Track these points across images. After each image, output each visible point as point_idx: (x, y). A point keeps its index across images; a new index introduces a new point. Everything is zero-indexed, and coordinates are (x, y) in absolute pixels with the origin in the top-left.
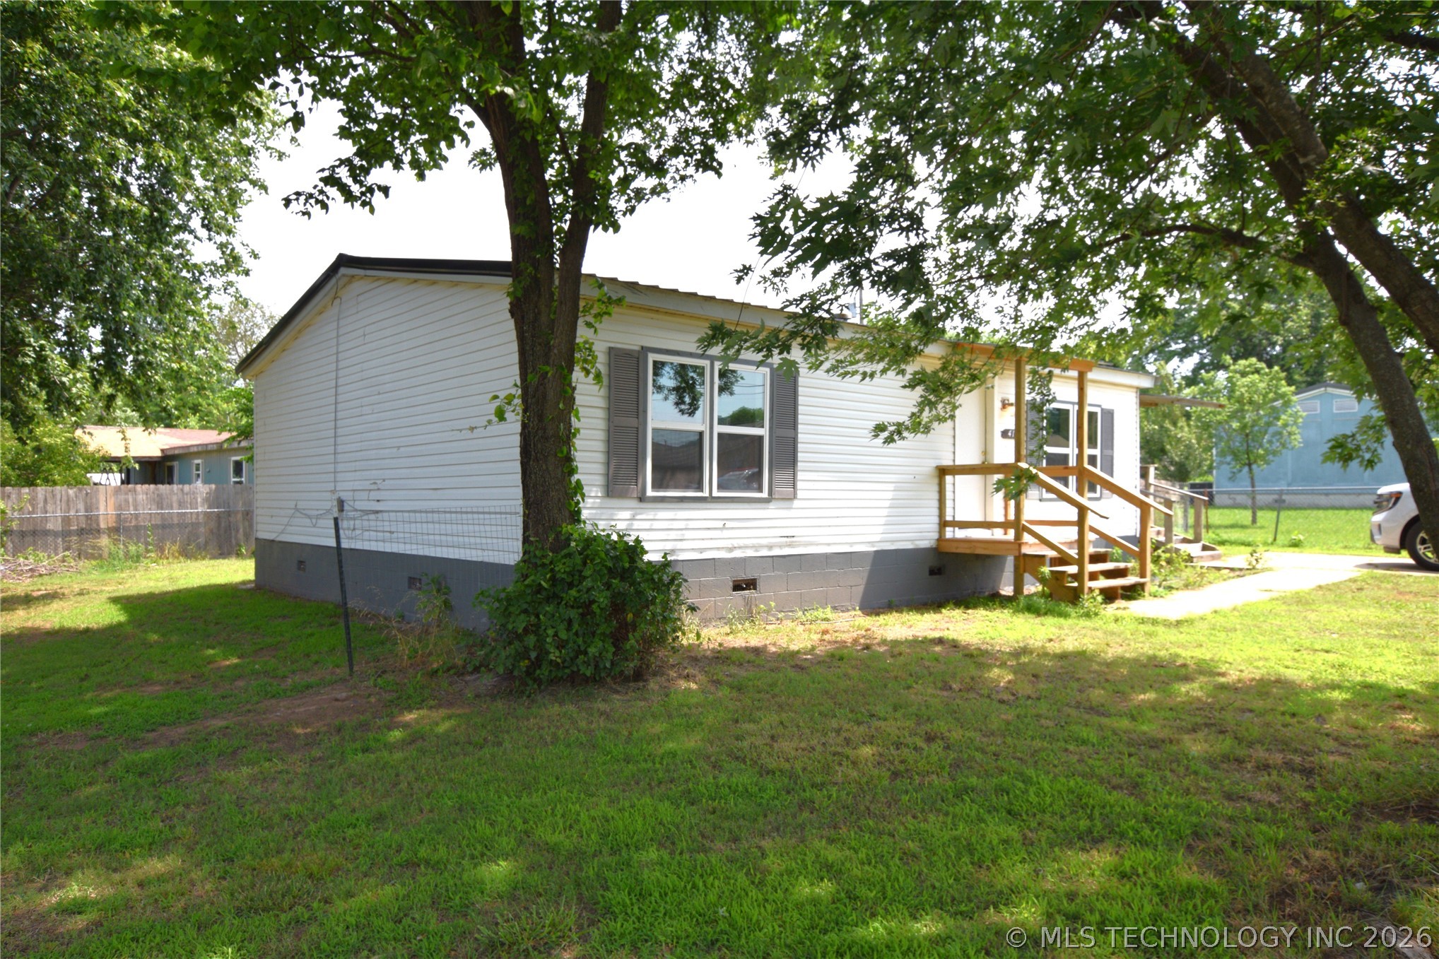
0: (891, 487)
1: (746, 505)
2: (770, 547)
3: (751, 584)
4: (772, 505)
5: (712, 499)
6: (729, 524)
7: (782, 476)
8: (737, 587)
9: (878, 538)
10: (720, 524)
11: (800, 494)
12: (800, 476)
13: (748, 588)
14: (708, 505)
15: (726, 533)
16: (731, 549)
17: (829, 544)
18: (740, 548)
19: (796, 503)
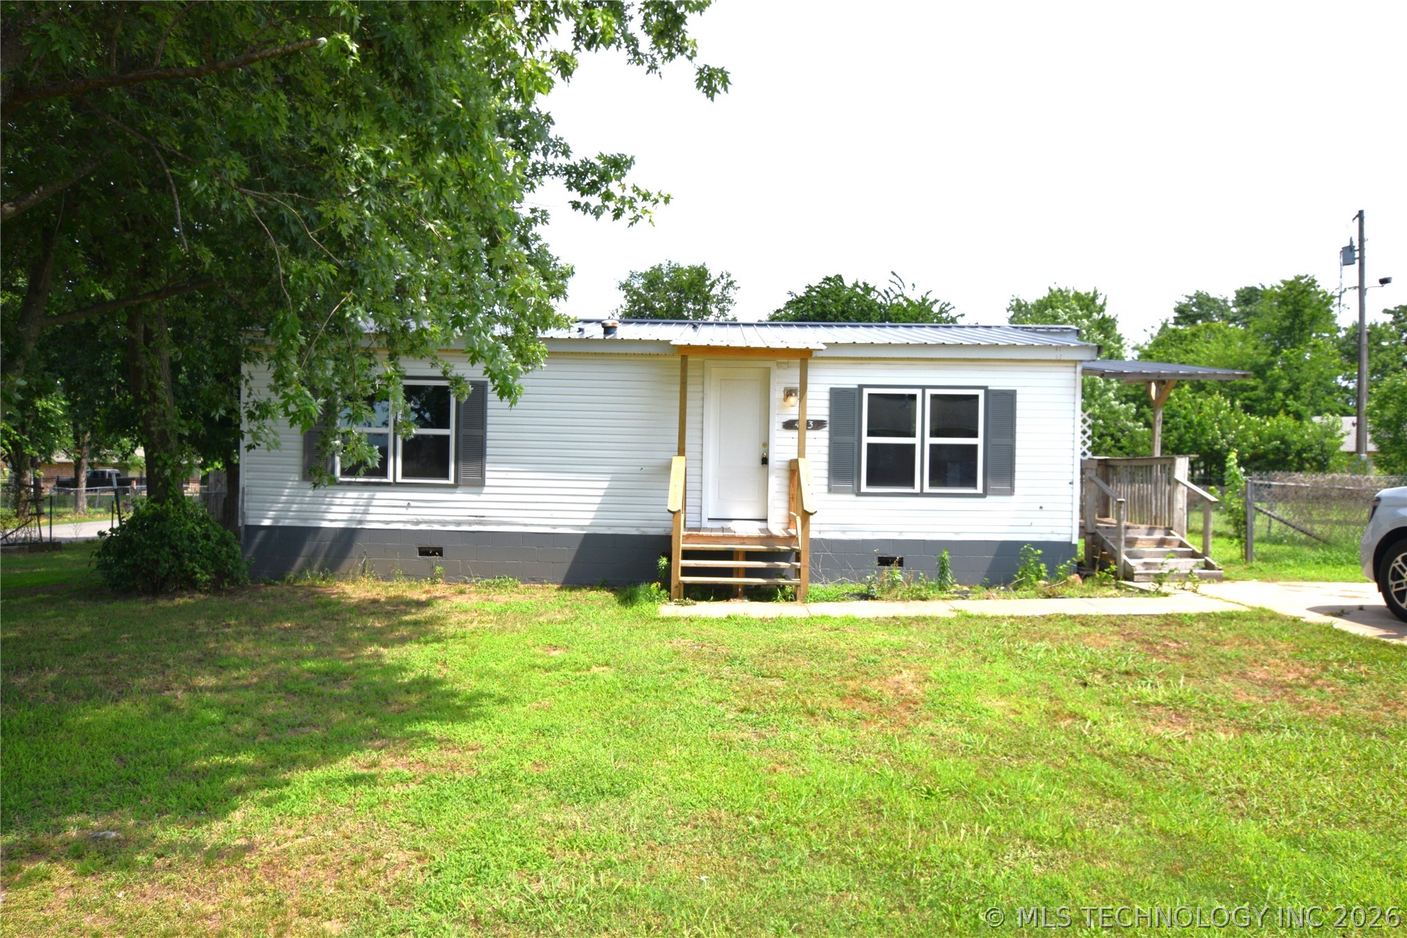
0: (608, 477)
1: (432, 490)
2: (459, 523)
3: (438, 552)
4: (459, 490)
5: (396, 484)
6: (412, 504)
7: (468, 468)
8: (424, 552)
9: (587, 522)
10: (405, 503)
11: (488, 482)
12: (488, 467)
13: (433, 554)
14: (393, 489)
15: (411, 511)
16: (418, 523)
17: (526, 525)
18: (426, 522)
19: (486, 490)
